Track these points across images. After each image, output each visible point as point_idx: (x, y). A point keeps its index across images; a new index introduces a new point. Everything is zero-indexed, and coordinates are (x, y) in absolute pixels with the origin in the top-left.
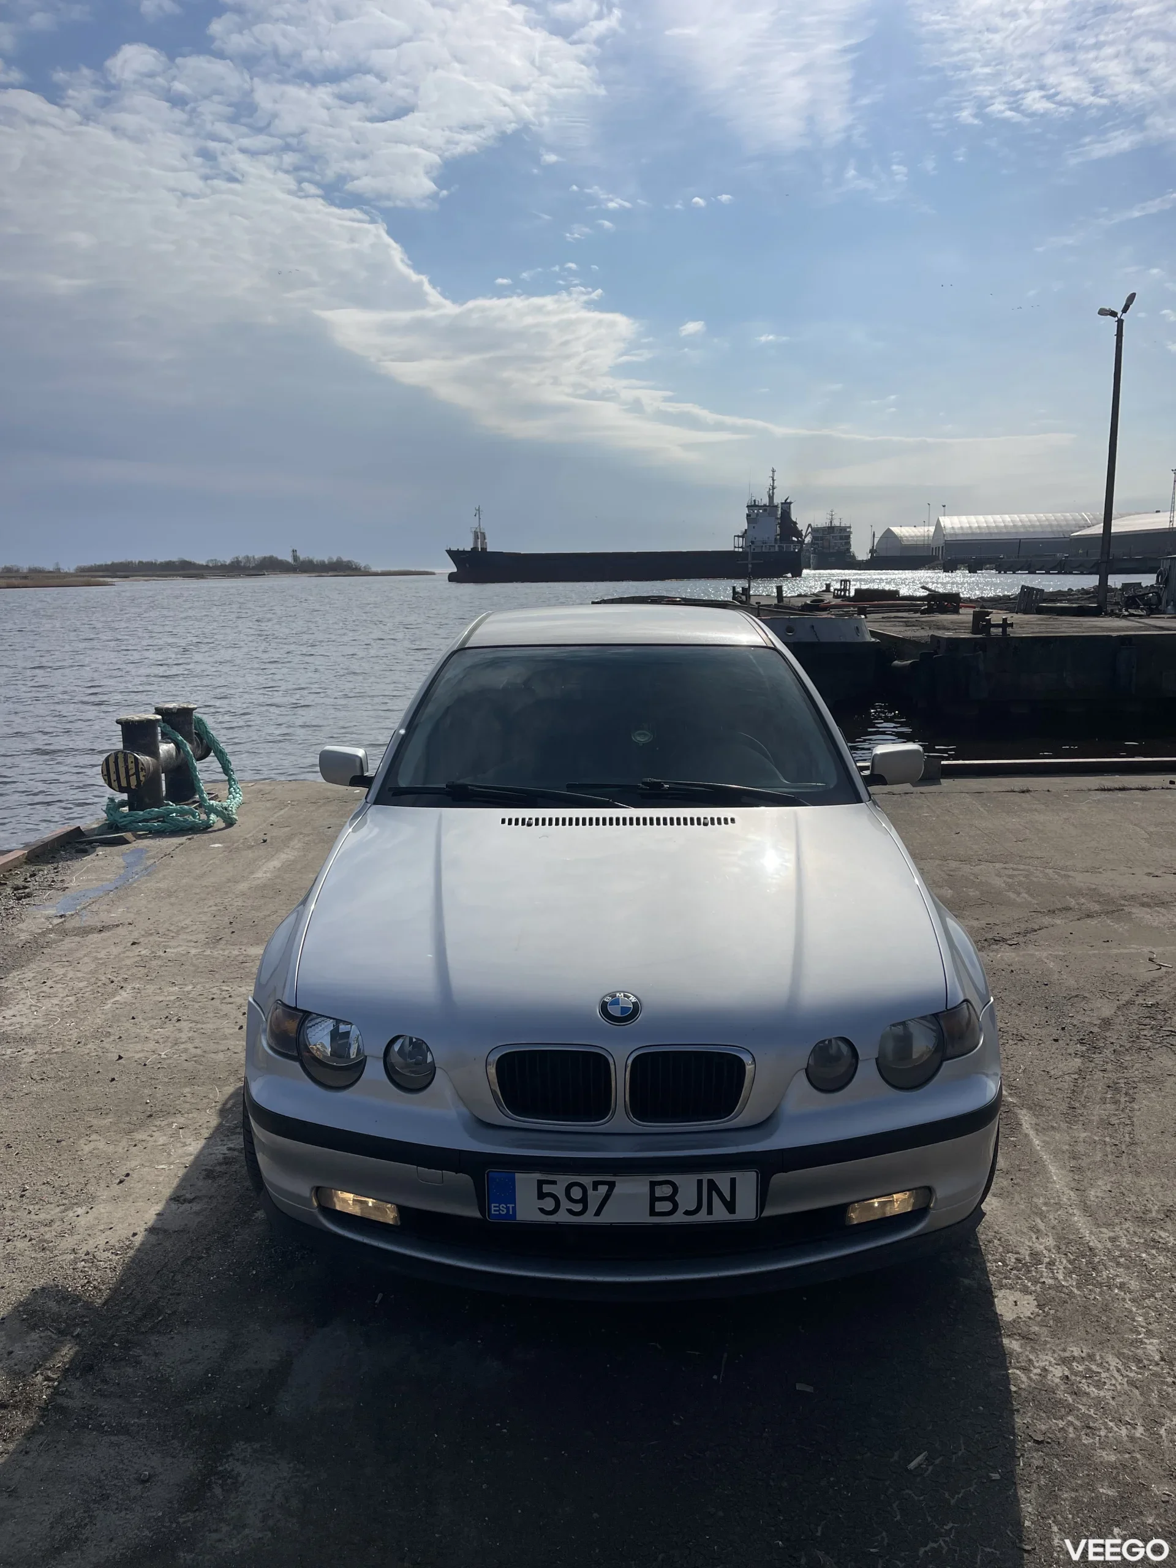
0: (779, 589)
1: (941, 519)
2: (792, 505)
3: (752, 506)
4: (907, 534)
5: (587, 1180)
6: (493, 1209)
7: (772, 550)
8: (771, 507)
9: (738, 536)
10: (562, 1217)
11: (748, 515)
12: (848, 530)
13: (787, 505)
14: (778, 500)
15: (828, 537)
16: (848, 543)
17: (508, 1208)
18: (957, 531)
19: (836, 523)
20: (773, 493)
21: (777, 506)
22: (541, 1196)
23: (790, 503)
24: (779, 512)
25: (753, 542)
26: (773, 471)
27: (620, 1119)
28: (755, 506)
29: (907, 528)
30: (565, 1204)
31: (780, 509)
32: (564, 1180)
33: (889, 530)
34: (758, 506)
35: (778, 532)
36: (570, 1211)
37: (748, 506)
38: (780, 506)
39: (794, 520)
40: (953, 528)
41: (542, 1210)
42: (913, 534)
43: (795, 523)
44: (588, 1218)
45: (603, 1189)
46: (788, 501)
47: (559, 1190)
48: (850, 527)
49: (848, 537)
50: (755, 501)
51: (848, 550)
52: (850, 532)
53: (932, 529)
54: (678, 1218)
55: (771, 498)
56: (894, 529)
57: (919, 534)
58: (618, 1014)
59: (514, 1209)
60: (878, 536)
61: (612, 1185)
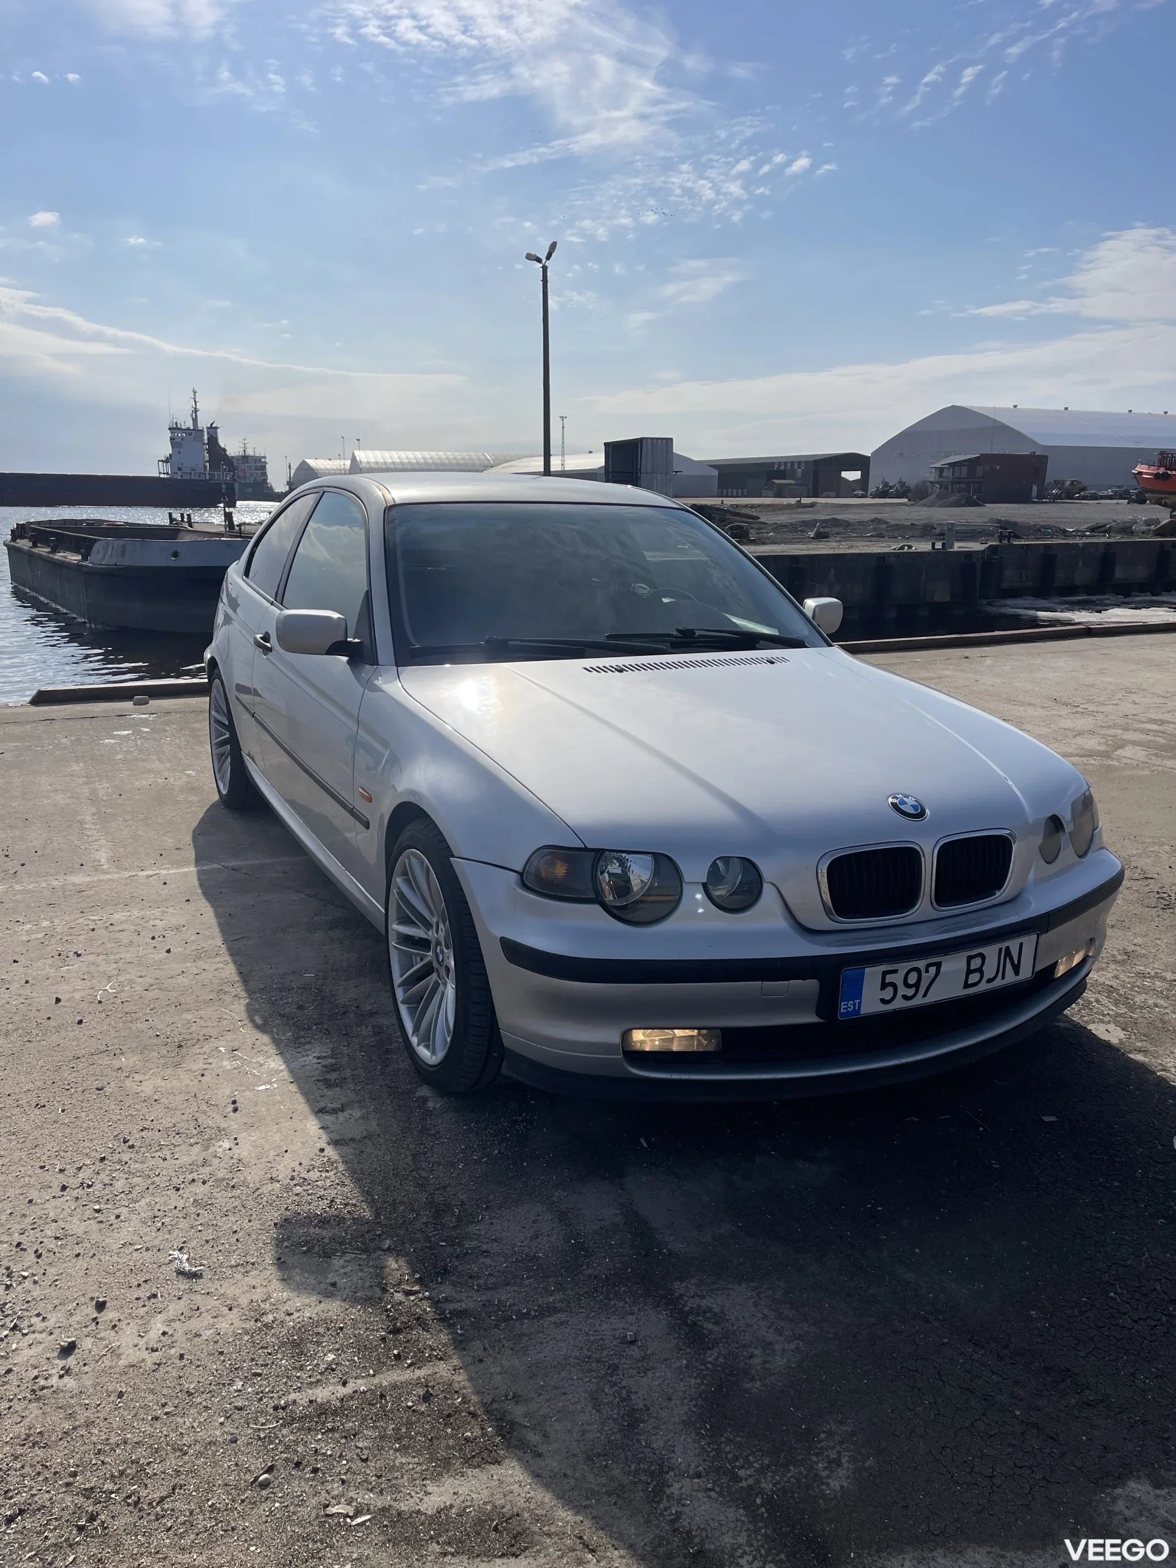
0: (228, 517)
1: (357, 453)
2: (218, 430)
3: (173, 429)
4: (323, 467)
5: (921, 964)
6: (843, 1007)
7: (203, 478)
8: (195, 433)
9: (162, 461)
10: (899, 1004)
11: (171, 439)
12: (263, 460)
13: (213, 429)
14: (203, 424)
15: (243, 466)
16: (265, 474)
17: (854, 1005)
18: (373, 465)
19: (250, 452)
20: (196, 416)
21: (202, 431)
22: (884, 986)
23: (216, 428)
24: (206, 437)
25: (180, 469)
26: (195, 392)
27: (924, 906)
28: (177, 429)
29: (322, 461)
30: (902, 990)
31: (206, 434)
32: (903, 967)
33: (304, 463)
34: (180, 429)
35: (207, 458)
36: (905, 997)
37: (169, 429)
38: (205, 430)
39: (223, 446)
40: (368, 462)
41: (883, 1001)
42: (329, 467)
43: (225, 450)
44: (919, 1001)
45: (933, 970)
46: (214, 425)
47: (897, 978)
48: (265, 457)
49: (264, 468)
50: (176, 423)
51: (265, 480)
52: (266, 463)
53: (348, 463)
54: (983, 987)
55: (195, 421)
56: (309, 461)
57: (335, 467)
58: (912, 811)
59: (860, 1003)
60: (294, 467)
61: (938, 965)
